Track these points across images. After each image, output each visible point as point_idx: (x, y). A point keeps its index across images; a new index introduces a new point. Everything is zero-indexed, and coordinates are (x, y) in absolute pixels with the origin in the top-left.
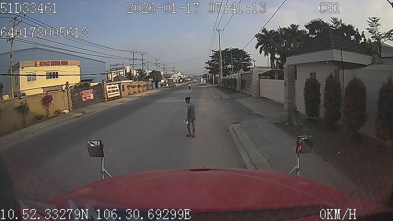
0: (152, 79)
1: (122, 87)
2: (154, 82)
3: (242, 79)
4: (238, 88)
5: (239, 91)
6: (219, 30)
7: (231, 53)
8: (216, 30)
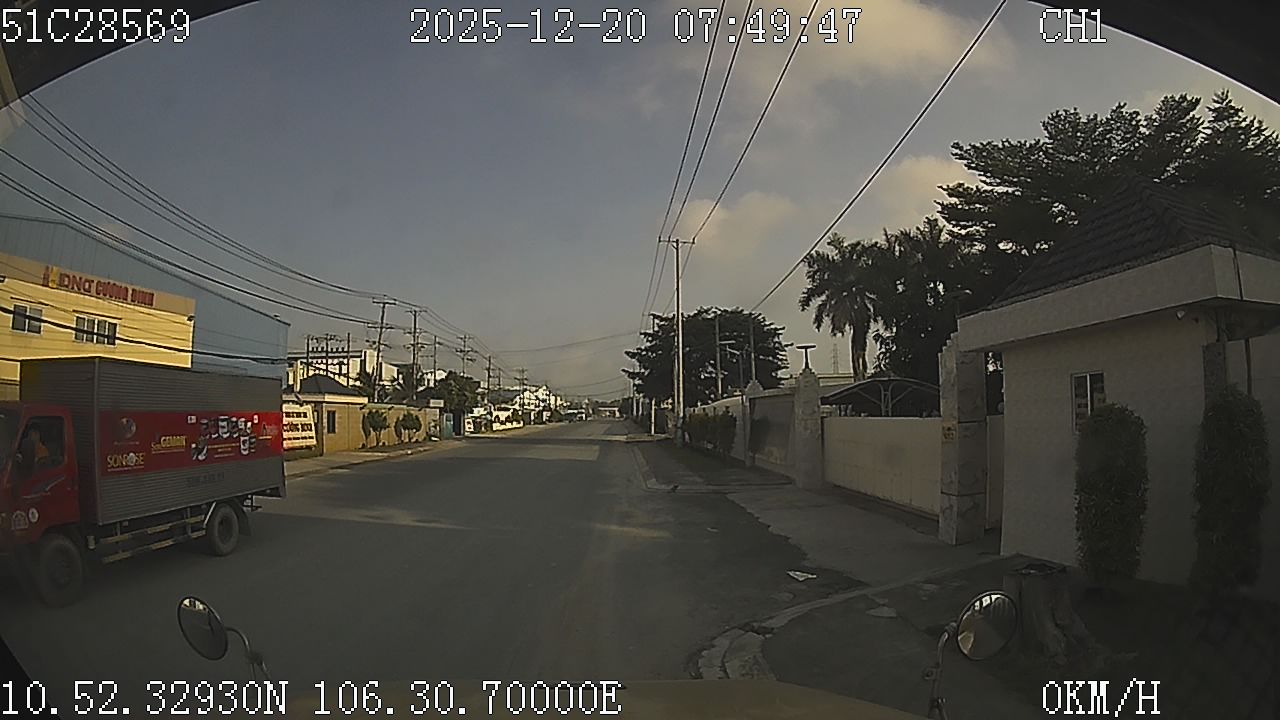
3: (757, 417)
4: (739, 450)
5: (744, 462)
6: (677, 241)
7: (717, 328)
8: (669, 241)
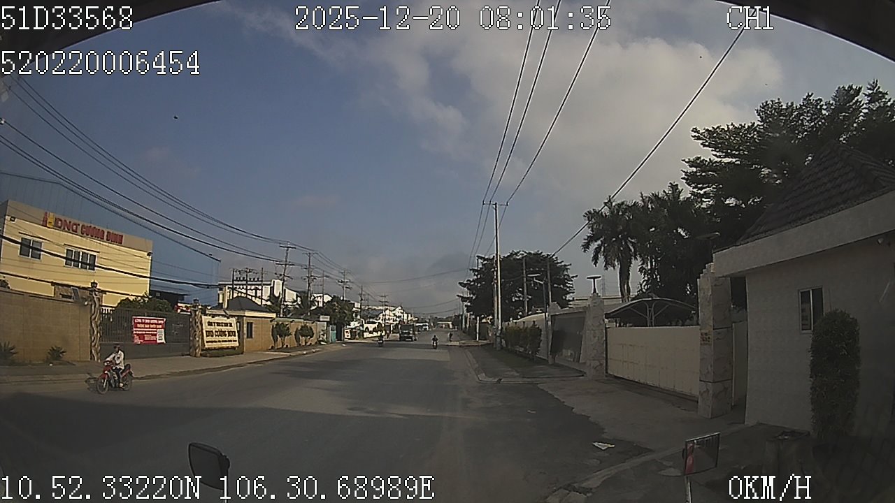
0: (329, 317)
1: (245, 325)
2: (335, 324)
4: (543, 353)
5: (547, 361)
6: (496, 204)
7: (524, 265)
8: (490, 204)
